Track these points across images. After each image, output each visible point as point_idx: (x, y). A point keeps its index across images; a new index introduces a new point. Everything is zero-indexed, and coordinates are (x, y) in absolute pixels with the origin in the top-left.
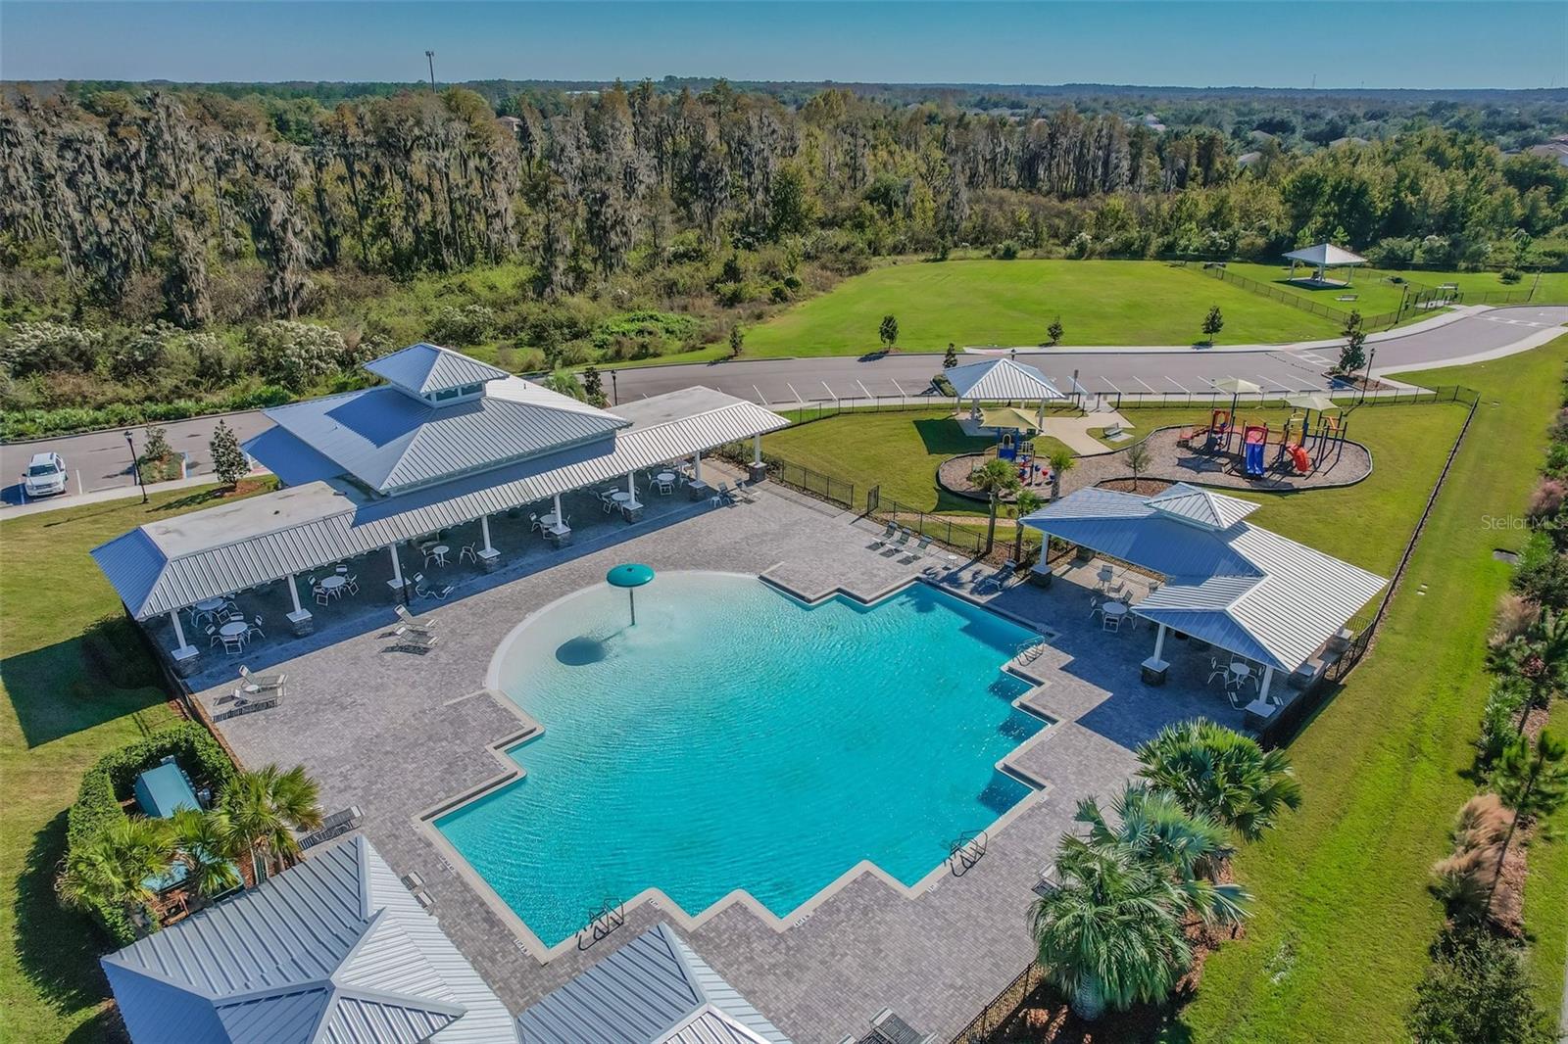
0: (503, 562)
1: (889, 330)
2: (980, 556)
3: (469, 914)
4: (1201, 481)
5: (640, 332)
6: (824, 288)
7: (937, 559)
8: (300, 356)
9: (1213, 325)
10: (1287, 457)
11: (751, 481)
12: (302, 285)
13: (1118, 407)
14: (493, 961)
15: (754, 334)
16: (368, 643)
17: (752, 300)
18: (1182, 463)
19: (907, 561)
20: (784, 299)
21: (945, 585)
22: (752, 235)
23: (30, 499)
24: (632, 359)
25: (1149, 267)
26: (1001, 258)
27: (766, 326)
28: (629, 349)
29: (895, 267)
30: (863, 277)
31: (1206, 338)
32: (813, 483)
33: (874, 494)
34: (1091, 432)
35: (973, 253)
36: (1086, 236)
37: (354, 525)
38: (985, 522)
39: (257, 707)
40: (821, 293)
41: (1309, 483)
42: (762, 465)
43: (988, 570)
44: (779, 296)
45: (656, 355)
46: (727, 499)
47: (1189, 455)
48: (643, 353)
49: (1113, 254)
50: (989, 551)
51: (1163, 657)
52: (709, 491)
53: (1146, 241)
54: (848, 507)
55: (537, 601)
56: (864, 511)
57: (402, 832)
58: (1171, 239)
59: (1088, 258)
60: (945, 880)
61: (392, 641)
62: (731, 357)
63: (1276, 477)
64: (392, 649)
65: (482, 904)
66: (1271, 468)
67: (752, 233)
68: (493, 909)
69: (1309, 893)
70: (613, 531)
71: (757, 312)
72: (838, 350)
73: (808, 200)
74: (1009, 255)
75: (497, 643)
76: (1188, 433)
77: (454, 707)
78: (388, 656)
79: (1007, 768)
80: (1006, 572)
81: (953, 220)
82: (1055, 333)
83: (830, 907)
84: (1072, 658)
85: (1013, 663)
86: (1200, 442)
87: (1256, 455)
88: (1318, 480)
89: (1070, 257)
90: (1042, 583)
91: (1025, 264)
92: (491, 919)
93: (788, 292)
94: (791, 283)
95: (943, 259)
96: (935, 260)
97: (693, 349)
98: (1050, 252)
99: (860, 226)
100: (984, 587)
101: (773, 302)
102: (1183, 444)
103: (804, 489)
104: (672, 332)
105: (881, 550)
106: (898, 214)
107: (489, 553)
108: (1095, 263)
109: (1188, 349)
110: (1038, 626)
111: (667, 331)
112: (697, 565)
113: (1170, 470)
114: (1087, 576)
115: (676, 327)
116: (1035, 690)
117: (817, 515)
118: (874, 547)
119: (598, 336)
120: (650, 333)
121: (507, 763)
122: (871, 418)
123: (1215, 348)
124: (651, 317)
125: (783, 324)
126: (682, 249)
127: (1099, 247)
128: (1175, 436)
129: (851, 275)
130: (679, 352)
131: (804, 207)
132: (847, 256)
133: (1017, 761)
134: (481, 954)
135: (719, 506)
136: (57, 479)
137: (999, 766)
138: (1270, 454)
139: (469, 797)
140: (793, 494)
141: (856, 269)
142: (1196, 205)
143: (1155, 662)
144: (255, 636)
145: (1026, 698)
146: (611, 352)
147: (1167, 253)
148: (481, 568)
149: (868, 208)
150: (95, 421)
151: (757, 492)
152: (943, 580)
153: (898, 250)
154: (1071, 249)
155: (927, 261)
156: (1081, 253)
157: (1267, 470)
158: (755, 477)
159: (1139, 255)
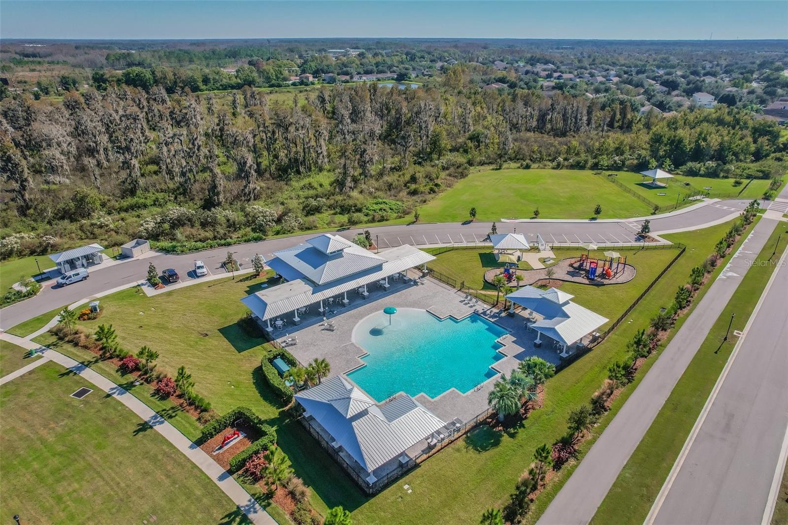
0: (349, 303)
1: (473, 213)
2: (494, 306)
4: (572, 280)
5: (381, 210)
6: (450, 186)
7: (481, 307)
8: (263, 221)
9: (598, 211)
10: (604, 272)
11: (423, 276)
12: (255, 188)
13: (552, 248)
15: (423, 210)
16: (316, 328)
17: (422, 193)
18: (569, 273)
19: (471, 307)
20: (434, 192)
21: (482, 315)
22: (421, 158)
23: (198, 277)
24: (379, 221)
25: (587, 174)
26: (524, 168)
27: (428, 206)
28: (377, 217)
29: (479, 173)
30: (466, 178)
31: (595, 216)
32: (444, 278)
33: (463, 284)
34: (540, 260)
35: (513, 165)
36: (561, 159)
37: (312, 294)
38: (496, 293)
39: (292, 345)
40: (449, 189)
41: (610, 282)
42: (427, 271)
43: (495, 310)
44: (432, 191)
45: (387, 220)
46: (416, 283)
47: (572, 269)
48: (382, 219)
49: (572, 167)
50: (497, 304)
51: (540, 339)
52: (410, 280)
53: (586, 162)
54: (454, 287)
55: (361, 316)
56: (459, 289)
58: (597, 161)
59: (561, 169)
60: (472, 393)
61: (323, 327)
62: (415, 222)
63: (599, 279)
64: (323, 330)
66: (599, 276)
67: (422, 157)
69: (562, 399)
70: (380, 293)
71: (424, 199)
72: (454, 219)
73: (445, 142)
74: (528, 167)
75: (353, 328)
76: (573, 261)
77: (345, 346)
78: (323, 331)
79: (492, 368)
80: (501, 312)
81: (505, 149)
82: (536, 213)
83: (444, 397)
84: (516, 339)
85: (499, 340)
86: (576, 265)
87: (593, 271)
88: (613, 281)
89: (553, 168)
90: (512, 316)
91: (535, 171)
93: (436, 189)
94: (437, 185)
95: (500, 169)
96: (497, 169)
97: (400, 217)
98: (545, 165)
99: (466, 151)
100: (493, 316)
101: (430, 193)
102: (571, 265)
103: (440, 280)
104: (392, 209)
105: (464, 303)
106: (482, 146)
107: (346, 301)
108: (565, 172)
109: (587, 221)
110: (508, 329)
111: (391, 209)
112: (407, 306)
113: (563, 276)
114: (525, 314)
115: (394, 207)
116: (504, 347)
117: (444, 290)
118: (461, 302)
119: (364, 210)
120: (384, 210)
121: (362, 362)
122: (464, 252)
123: (598, 221)
124: (384, 202)
125: (435, 204)
126: (393, 166)
127: (566, 163)
128: (569, 262)
129: (461, 178)
130: (395, 219)
131: (443, 145)
132: (460, 170)
133: (495, 366)
135: (413, 286)
136: (204, 270)
137: (490, 367)
138: (599, 271)
139: (353, 369)
140: (437, 281)
141: (463, 175)
142: (609, 145)
143: (538, 341)
144: (284, 325)
145: (500, 350)
146: (370, 218)
147: (595, 167)
148: (343, 305)
149: (470, 144)
150: (204, 247)
151: (426, 280)
152: (482, 313)
153: (482, 164)
154: (555, 163)
155: (493, 169)
156: (558, 166)
157: (596, 276)
158: (424, 275)
159: (582, 168)
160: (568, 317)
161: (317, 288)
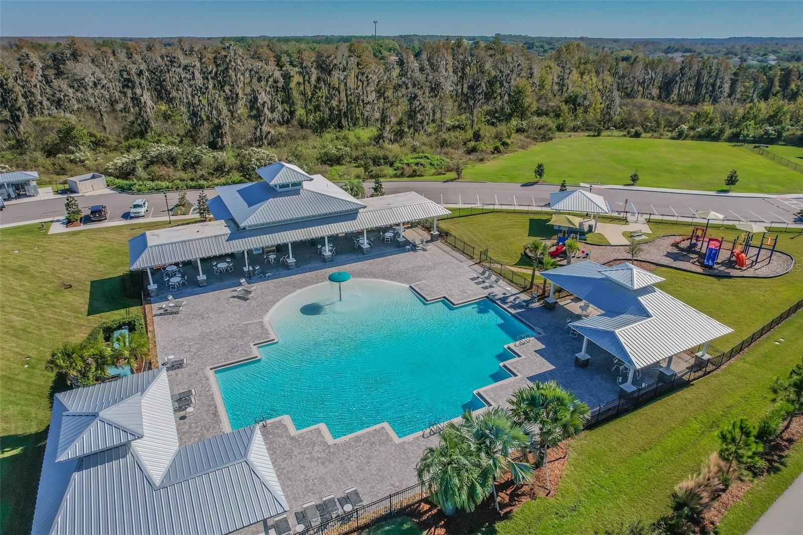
0: (297, 264)
1: (540, 171)
2: (525, 290)
3: (209, 410)
4: (674, 266)
5: (417, 164)
6: (523, 147)
7: (502, 288)
8: (256, 165)
9: (732, 180)
10: (734, 258)
11: (432, 241)
12: (269, 132)
13: (649, 221)
14: (208, 430)
15: (473, 169)
16: (228, 292)
17: (482, 151)
18: (669, 255)
19: (486, 288)
20: (499, 152)
21: (498, 302)
22: (496, 118)
23: (131, 218)
24: (408, 177)
25: (722, 146)
26: (632, 137)
27: (484, 165)
28: (408, 170)
29: (570, 138)
30: (549, 143)
31: (727, 188)
32: (460, 245)
33: (485, 252)
34: (624, 234)
35: (616, 133)
36: (685, 127)
37: (227, 240)
38: (530, 272)
39: (172, 313)
40: (521, 150)
41: (745, 273)
42: (437, 233)
43: (524, 297)
44: (497, 150)
45: (420, 176)
46: (414, 248)
47: (675, 250)
48: (414, 174)
49: (700, 137)
50: (531, 288)
51: (587, 352)
52: (407, 242)
53: (722, 131)
54: (472, 258)
55: (306, 283)
56: (478, 261)
57: (200, 373)
58: (738, 130)
59: (684, 139)
60: (418, 438)
61: (235, 294)
62: (456, 179)
63: (722, 268)
64: (234, 297)
65: (216, 407)
66: (722, 264)
68: (218, 410)
70: (354, 257)
71: (480, 157)
72: (512, 179)
73: (530, 101)
74: (637, 135)
75: (278, 300)
76: (678, 239)
77: (246, 325)
78: (231, 300)
79: (479, 394)
80: (532, 300)
81: (610, 115)
82: (634, 179)
83: (358, 439)
84: (544, 347)
85: (512, 345)
86: (685, 244)
87: (713, 255)
88: (750, 272)
89: (673, 138)
90: (550, 308)
91: (646, 140)
92: (216, 414)
93: (501, 148)
94: (504, 144)
95: (599, 135)
96: (594, 136)
97: (440, 174)
98: (662, 135)
99: (558, 116)
100: (519, 306)
101: (493, 153)
102: (676, 245)
103: (455, 247)
104: (433, 165)
105: (476, 281)
106: (580, 110)
107: (291, 260)
108: (688, 142)
109: (713, 193)
110: (537, 329)
111: (431, 164)
112: (384, 277)
113: (658, 258)
114: (575, 308)
115: (435, 163)
116: (517, 359)
117: (454, 261)
118: (473, 279)
119: (397, 164)
120: (422, 165)
121: (256, 352)
122: (509, 215)
123: (730, 194)
124: (425, 157)
125: (494, 164)
126: (457, 123)
127: (692, 133)
128: (672, 240)
129: (542, 141)
130: (433, 175)
131: (526, 105)
132: (542, 131)
133: (485, 392)
134: (205, 427)
135: (409, 251)
136: (142, 210)
137: (475, 392)
138: (724, 255)
139: (233, 363)
140: (448, 249)
141: (545, 138)
142: (760, 111)
143: (583, 355)
144: (184, 284)
145: (507, 363)
146: (399, 172)
147: (735, 138)
148: (286, 266)
149: (565, 108)
150: (168, 187)
151: (430, 246)
152: (499, 299)
153: (575, 129)
154: (675, 134)
155: (589, 136)
156: (680, 136)
157: (718, 264)
158: (433, 239)
159: (716, 138)
160: (648, 315)
161: (238, 232)
